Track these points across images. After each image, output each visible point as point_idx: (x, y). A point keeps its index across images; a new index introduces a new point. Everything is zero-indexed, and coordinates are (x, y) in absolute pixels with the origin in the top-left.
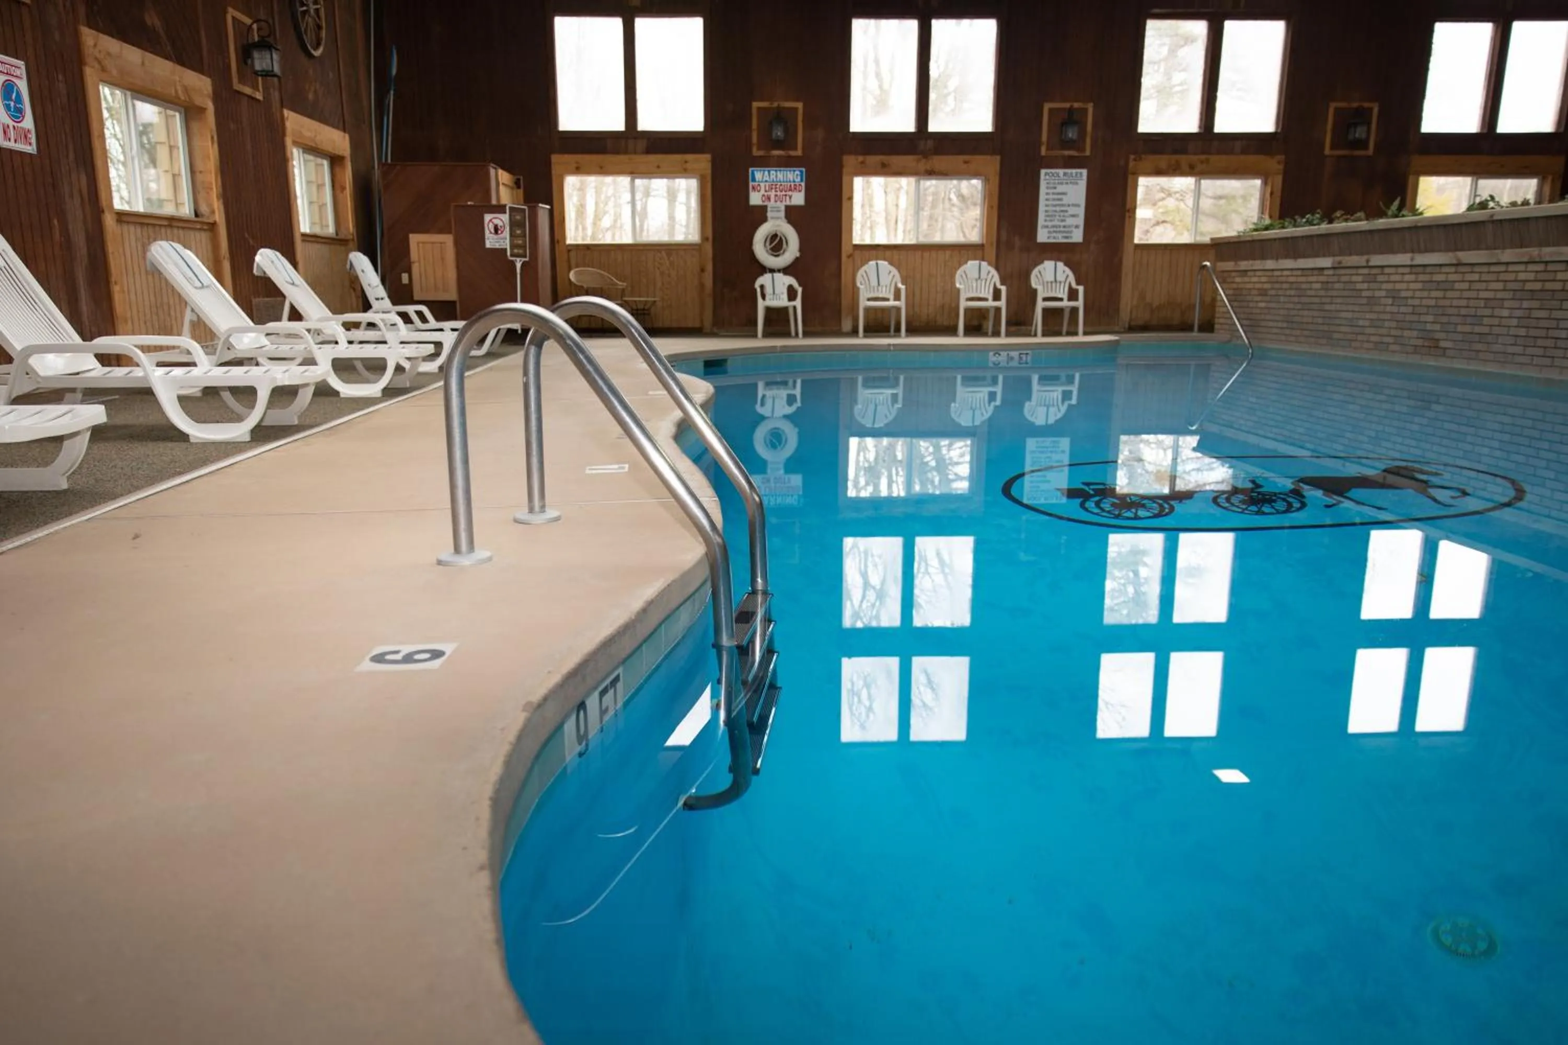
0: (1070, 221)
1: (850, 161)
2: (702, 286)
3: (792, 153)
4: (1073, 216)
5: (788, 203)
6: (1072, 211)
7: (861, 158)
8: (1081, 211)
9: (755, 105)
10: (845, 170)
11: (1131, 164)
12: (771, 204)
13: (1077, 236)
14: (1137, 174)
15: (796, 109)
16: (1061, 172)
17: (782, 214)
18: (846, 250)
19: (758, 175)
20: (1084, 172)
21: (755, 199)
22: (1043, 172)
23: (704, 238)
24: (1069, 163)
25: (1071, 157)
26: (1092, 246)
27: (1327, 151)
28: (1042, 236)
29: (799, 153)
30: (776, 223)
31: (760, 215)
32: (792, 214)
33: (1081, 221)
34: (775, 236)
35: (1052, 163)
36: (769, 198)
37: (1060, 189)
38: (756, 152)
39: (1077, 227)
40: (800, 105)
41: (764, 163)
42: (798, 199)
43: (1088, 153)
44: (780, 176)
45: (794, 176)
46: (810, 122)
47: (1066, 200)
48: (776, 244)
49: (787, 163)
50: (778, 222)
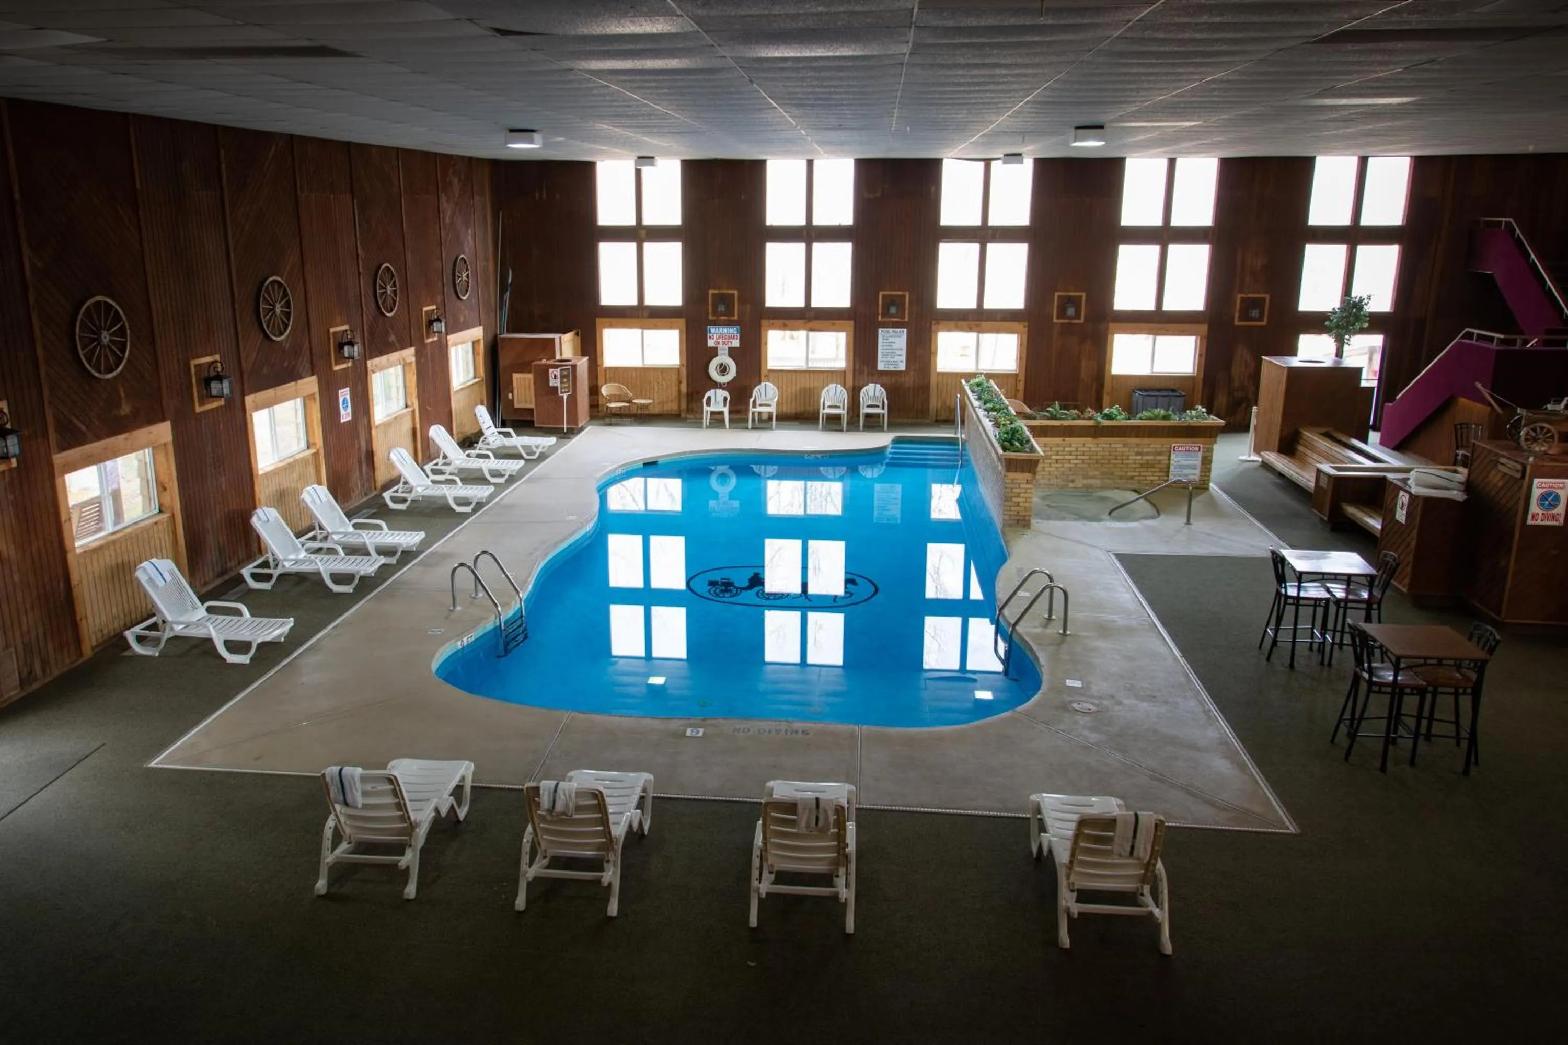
0: (897, 358)
1: (764, 323)
2: (679, 391)
3: (732, 318)
4: (899, 355)
5: (730, 346)
6: (898, 352)
7: (772, 321)
8: (904, 353)
9: (711, 292)
10: (762, 328)
11: (933, 327)
12: (720, 346)
13: (902, 367)
14: (936, 332)
15: (734, 294)
16: (891, 330)
17: (726, 352)
18: (763, 372)
19: (713, 330)
20: (905, 330)
21: (711, 343)
22: (880, 330)
23: (682, 365)
24: (895, 325)
25: (896, 322)
26: (912, 373)
27: (1055, 320)
28: (881, 367)
29: (736, 318)
30: (723, 358)
31: (714, 352)
32: (732, 352)
33: (904, 358)
34: (721, 365)
35: (885, 325)
36: (719, 343)
37: (891, 340)
38: (711, 317)
39: (902, 361)
40: (736, 292)
41: (716, 323)
42: (736, 343)
43: (906, 320)
44: (725, 330)
45: (733, 331)
46: (742, 301)
47: (894, 346)
48: (723, 370)
49: (730, 323)
50: (723, 357)
